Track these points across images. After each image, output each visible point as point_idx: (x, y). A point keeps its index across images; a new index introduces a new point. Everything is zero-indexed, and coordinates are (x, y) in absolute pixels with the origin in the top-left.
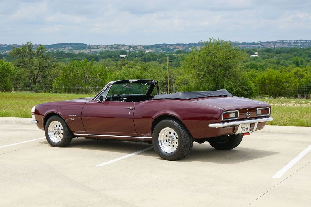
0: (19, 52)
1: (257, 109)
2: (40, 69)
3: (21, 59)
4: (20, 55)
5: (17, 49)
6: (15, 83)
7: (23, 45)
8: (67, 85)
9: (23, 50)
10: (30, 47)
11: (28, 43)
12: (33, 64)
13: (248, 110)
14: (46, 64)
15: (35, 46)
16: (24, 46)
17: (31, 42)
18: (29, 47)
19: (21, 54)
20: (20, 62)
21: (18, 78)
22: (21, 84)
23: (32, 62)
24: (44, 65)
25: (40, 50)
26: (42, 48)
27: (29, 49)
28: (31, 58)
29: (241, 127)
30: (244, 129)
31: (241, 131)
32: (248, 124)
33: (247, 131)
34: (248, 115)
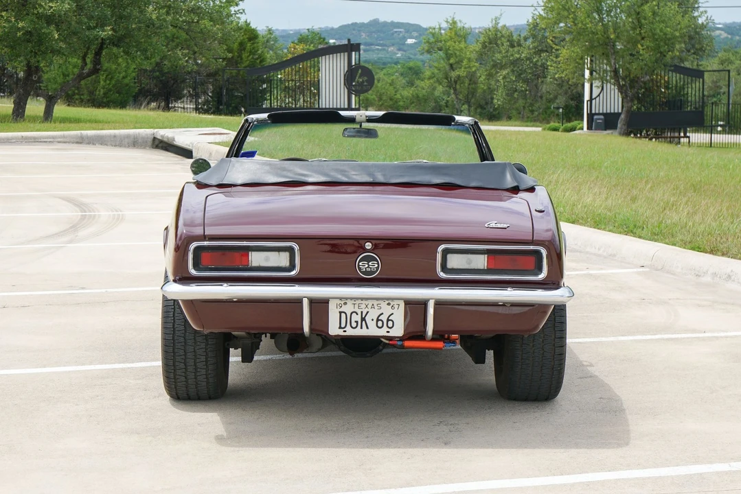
1: (441, 248)
13: (368, 245)
29: (340, 313)
30: (363, 319)
31: (340, 328)
32: (389, 304)
33: (389, 330)
34: (364, 266)
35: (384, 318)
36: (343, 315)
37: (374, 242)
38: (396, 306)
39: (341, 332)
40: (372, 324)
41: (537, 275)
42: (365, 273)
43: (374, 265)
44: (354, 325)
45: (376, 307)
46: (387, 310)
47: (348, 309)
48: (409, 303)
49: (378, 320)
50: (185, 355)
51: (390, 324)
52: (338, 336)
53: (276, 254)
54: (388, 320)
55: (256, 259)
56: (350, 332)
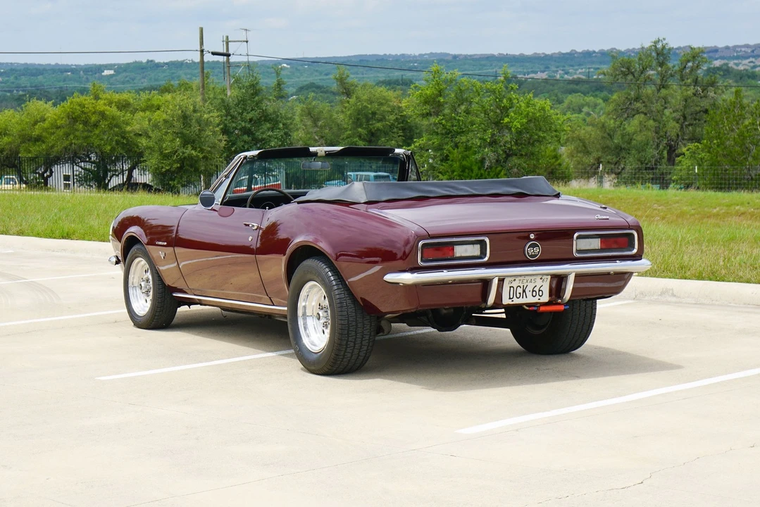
0: (628, 69)
1: (576, 235)
2: (685, 118)
3: (632, 90)
4: (632, 77)
5: (623, 60)
6: (614, 160)
7: (643, 48)
8: (719, 164)
9: (639, 65)
10: (661, 54)
11: (656, 42)
12: (665, 103)
13: (532, 236)
14: (705, 104)
15: (743, 49)
16: (643, 54)
17: (664, 39)
18: (658, 54)
19: (634, 76)
20: (629, 99)
21: (623, 146)
22: (630, 162)
23: (665, 99)
24: (697, 106)
25: (689, 61)
26: (695, 56)
27: (657, 59)
28: (663, 87)
29: (510, 287)
30: (524, 291)
31: (510, 298)
32: (541, 279)
33: (540, 298)
34: (531, 251)
35: (537, 289)
36: (512, 288)
37: (536, 233)
38: (545, 280)
39: (510, 302)
40: (529, 294)
41: (631, 251)
42: (531, 256)
43: (537, 250)
44: (518, 295)
45: (533, 281)
46: (539, 283)
47: (515, 284)
48: (554, 276)
49: (533, 291)
50: (356, 335)
51: (541, 292)
52: (509, 304)
53: (471, 246)
54: (539, 291)
55: (460, 251)
56: (516, 301)
